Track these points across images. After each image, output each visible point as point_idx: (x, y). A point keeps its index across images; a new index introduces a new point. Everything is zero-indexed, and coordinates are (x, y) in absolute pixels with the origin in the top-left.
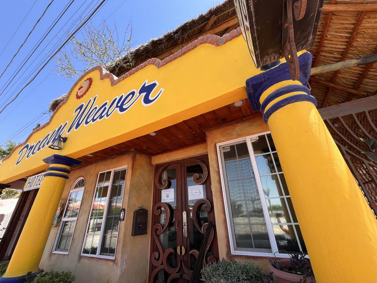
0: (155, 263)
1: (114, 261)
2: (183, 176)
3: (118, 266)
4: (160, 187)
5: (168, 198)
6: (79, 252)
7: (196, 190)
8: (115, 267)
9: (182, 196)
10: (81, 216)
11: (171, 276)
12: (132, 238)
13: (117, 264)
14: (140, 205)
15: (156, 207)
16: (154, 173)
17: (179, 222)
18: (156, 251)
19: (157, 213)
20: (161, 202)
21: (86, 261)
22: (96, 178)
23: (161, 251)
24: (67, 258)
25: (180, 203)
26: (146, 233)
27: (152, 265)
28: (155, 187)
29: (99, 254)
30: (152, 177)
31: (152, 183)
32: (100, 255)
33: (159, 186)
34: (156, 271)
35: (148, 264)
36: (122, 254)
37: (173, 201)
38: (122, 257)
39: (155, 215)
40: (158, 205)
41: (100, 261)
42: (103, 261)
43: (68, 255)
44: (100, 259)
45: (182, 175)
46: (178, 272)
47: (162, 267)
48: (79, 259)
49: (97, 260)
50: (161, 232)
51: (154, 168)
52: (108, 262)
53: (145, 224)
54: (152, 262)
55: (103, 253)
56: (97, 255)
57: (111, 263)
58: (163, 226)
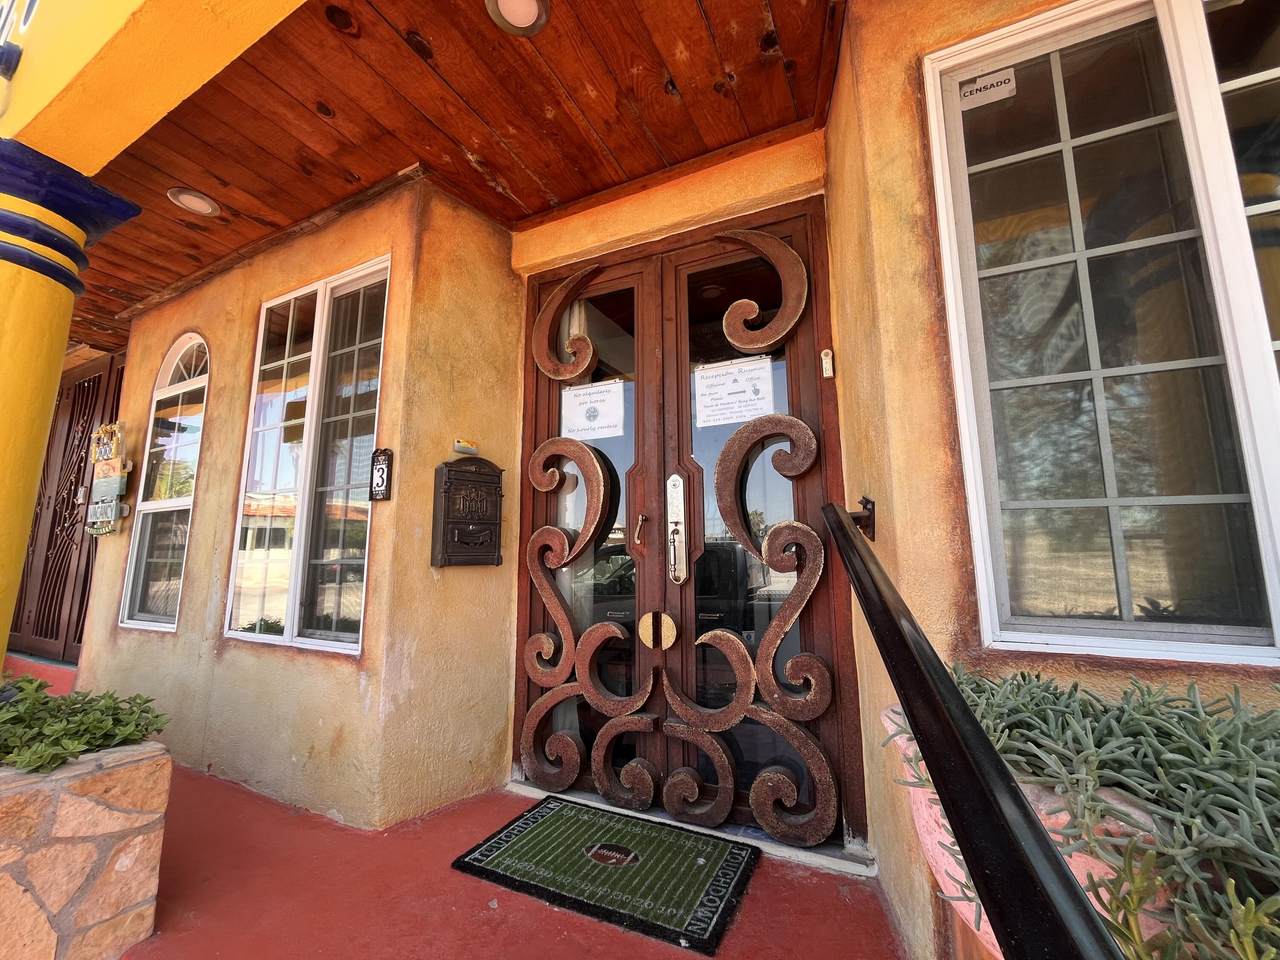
0: (540, 674)
1: (358, 661)
2: (670, 320)
3: (378, 682)
4: (557, 372)
5: (596, 424)
6: (215, 626)
7: (735, 381)
8: (363, 682)
9: (662, 409)
10: (207, 490)
11: (610, 722)
12: (435, 574)
13: (372, 673)
14: (463, 444)
15: (540, 457)
16: (523, 315)
17: (645, 520)
18: (544, 632)
19: (544, 482)
20: (559, 435)
21: (247, 659)
22: (252, 331)
23: (565, 631)
24: (174, 645)
25: (652, 439)
26: (499, 562)
27: (529, 679)
28: (533, 373)
29: (296, 633)
30: (514, 328)
31: (517, 357)
32: (299, 635)
33: (550, 366)
34: (543, 703)
35: (508, 676)
36: (391, 634)
37: (620, 432)
38: (391, 646)
39: (534, 488)
40: (548, 449)
41: (301, 659)
42: (313, 660)
43: (175, 633)
44: (301, 651)
45: (666, 315)
46: (643, 710)
47: (572, 688)
48: (218, 650)
49: (290, 654)
50: (565, 561)
51: (524, 291)
52: (334, 663)
53: (492, 525)
54: (530, 672)
55: (310, 631)
56: (288, 639)
57: (347, 669)
58: (573, 538)
